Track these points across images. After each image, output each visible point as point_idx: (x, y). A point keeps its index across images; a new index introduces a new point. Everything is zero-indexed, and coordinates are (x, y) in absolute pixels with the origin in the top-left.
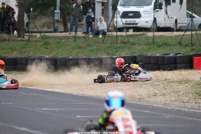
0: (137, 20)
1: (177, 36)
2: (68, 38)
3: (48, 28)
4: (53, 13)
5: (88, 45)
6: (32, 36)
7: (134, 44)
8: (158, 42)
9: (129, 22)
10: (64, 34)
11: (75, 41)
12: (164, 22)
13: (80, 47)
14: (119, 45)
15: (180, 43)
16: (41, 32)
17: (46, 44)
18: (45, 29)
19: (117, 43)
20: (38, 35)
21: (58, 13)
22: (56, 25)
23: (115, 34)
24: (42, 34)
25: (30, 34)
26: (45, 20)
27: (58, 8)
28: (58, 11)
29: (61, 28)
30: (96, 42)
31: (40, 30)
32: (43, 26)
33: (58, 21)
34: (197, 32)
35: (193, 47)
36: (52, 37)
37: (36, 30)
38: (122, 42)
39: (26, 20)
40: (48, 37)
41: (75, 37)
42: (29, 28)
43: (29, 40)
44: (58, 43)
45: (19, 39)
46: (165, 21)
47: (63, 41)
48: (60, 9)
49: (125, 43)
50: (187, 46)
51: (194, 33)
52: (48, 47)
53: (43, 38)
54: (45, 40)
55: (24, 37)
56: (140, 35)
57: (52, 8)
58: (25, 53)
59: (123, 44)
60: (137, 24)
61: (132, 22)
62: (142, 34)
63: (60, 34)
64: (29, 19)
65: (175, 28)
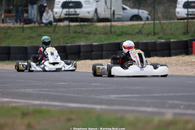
12: (104, 13)
65: (112, 19)
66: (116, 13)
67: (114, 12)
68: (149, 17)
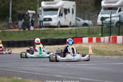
0: (50, 22)
1: (69, 30)
2: (15, 32)
3: (6, 27)
4: (8, 20)
5: (26, 35)
7: (48, 34)
8: (59, 33)
9: (46, 23)
10: (13, 30)
13: (21, 36)
14: (41, 35)
15: (70, 33)
16: (2, 30)
17: (5, 35)
18: (5, 28)
19: (40, 33)
21: (10, 20)
22: (10, 26)
23: (38, 29)
24: (3, 30)
26: (5, 23)
27: (10, 17)
28: (10, 18)
29: (12, 27)
30: (29, 34)
31: (2, 28)
32: (4, 27)
33: (10, 24)
34: (79, 28)
35: (77, 35)
36: (7, 32)
40: (6, 32)
41: (19, 32)
44: (10, 34)
46: (64, 22)
47: (13, 33)
48: (12, 17)
49: (44, 34)
50: (74, 34)
51: (77, 28)
53: (3, 32)
54: (4, 33)
56: (51, 30)
57: (8, 17)
60: (50, 24)
61: (48, 23)
62: (53, 29)
63: (11, 30)
65: (70, 26)
66: (72, 23)
67: (70, 22)
68: (92, 24)
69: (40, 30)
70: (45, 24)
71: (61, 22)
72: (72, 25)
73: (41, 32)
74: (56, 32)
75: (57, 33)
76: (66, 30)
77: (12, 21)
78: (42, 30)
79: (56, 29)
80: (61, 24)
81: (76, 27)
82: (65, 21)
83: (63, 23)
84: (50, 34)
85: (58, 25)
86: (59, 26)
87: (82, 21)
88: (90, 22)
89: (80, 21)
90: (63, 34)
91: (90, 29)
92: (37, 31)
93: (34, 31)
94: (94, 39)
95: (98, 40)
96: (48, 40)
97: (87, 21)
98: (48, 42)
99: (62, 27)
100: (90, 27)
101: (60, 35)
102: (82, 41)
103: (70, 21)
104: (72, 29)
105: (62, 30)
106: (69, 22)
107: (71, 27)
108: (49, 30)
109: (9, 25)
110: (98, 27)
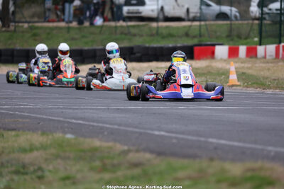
0: (141, 8)
1: (184, 27)
2: (60, 28)
3: (39, 17)
5: (83, 37)
6: (18, 26)
7: (135, 35)
8: (162, 34)
9: (131, 11)
10: (55, 24)
11: (68, 32)
13: (73, 39)
15: (187, 35)
16: (29, 22)
17: (35, 35)
18: (36, 19)
19: (116, 34)
20: (26, 25)
22: (47, 14)
23: (113, 24)
24: (31, 24)
25: (17, 24)
26: (36, 9)
29: (53, 17)
30: (92, 33)
31: (28, 20)
32: (33, 16)
33: (49, 10)
34: (208, 23)
35: (202, 39)
36: (41, 28)
37: (24, 20)
38: (122, 33)
39: (12, 8)
40: (37, 28)
41: (69, 29)
42: (14, 18)
43: (15, 31)
44: (49, 34)
45: (4, 29)
46: (174, 9)
47: (54, 32)
49: (126, 34)
50: (194, 37)
51: (203, 23)
52: (37, 38)
53: (31, 28)
54: (34, 31)
55: (9, 26)
58: (10, 45)
59: (123, 36)
60: (140, 13)
61: (135, 11)
62: (146, 25)
63: (51, 25)
64: (15, 7)
65: (186, 18)
66: (191, 10)
67: (188, 10)
68: (238, 14)
69: (116, 27)
70: (128, 13)
71: (167, 9)
72: (191, 15)
73: (118, 31)
74: (154, 32)
75: (157, 34)
76: (178, 28)
77: (53, 4)
78: (122, 27)
79: (154, 25)
80: (166, 14)
81: (200, 20)
82: (176, 7)
83: (171, 11)
84: (142, 36)
85: (158, 14)
86: (161, 17)
87: (215, 8)
88: (234, 9)
89: (211, 8)
90: (170, 36)
91: (233, 26)
92: (110, 27)
93: (104, 28)
94: (243, 50)
95: (252, 52)
96: (135, 51)
97: (226, 9)
98: (134, 54)
99: (168, 19)
100: (233, 22)
101: (163, 37)
102: (213, 53)
103: (186, 7)
104: (190, 26)
105: (167, 27)
106: (185, 10)
107: (189, 20)
108: (138, 26)
109: (45, 13)
110: (251, 22)
